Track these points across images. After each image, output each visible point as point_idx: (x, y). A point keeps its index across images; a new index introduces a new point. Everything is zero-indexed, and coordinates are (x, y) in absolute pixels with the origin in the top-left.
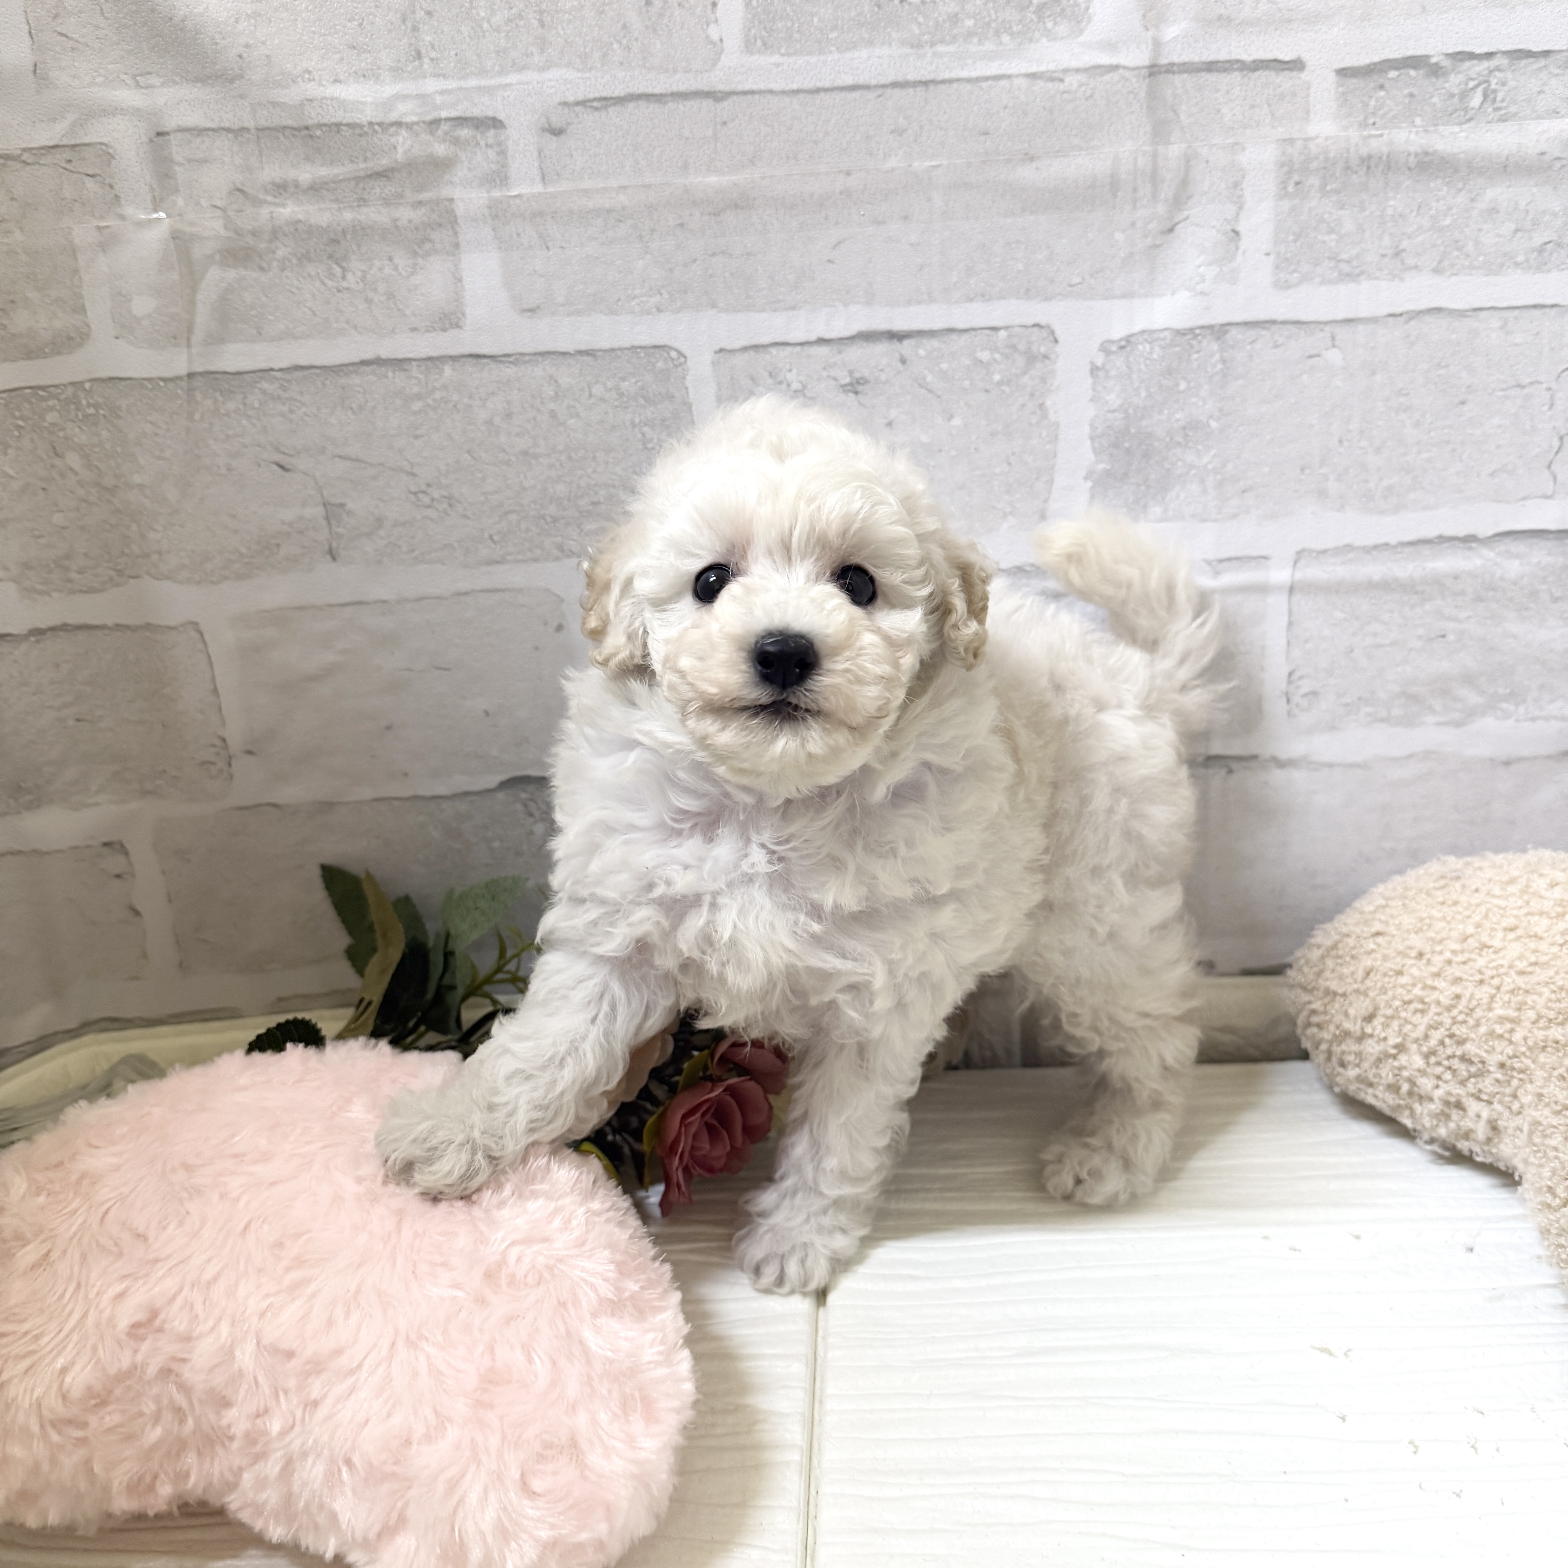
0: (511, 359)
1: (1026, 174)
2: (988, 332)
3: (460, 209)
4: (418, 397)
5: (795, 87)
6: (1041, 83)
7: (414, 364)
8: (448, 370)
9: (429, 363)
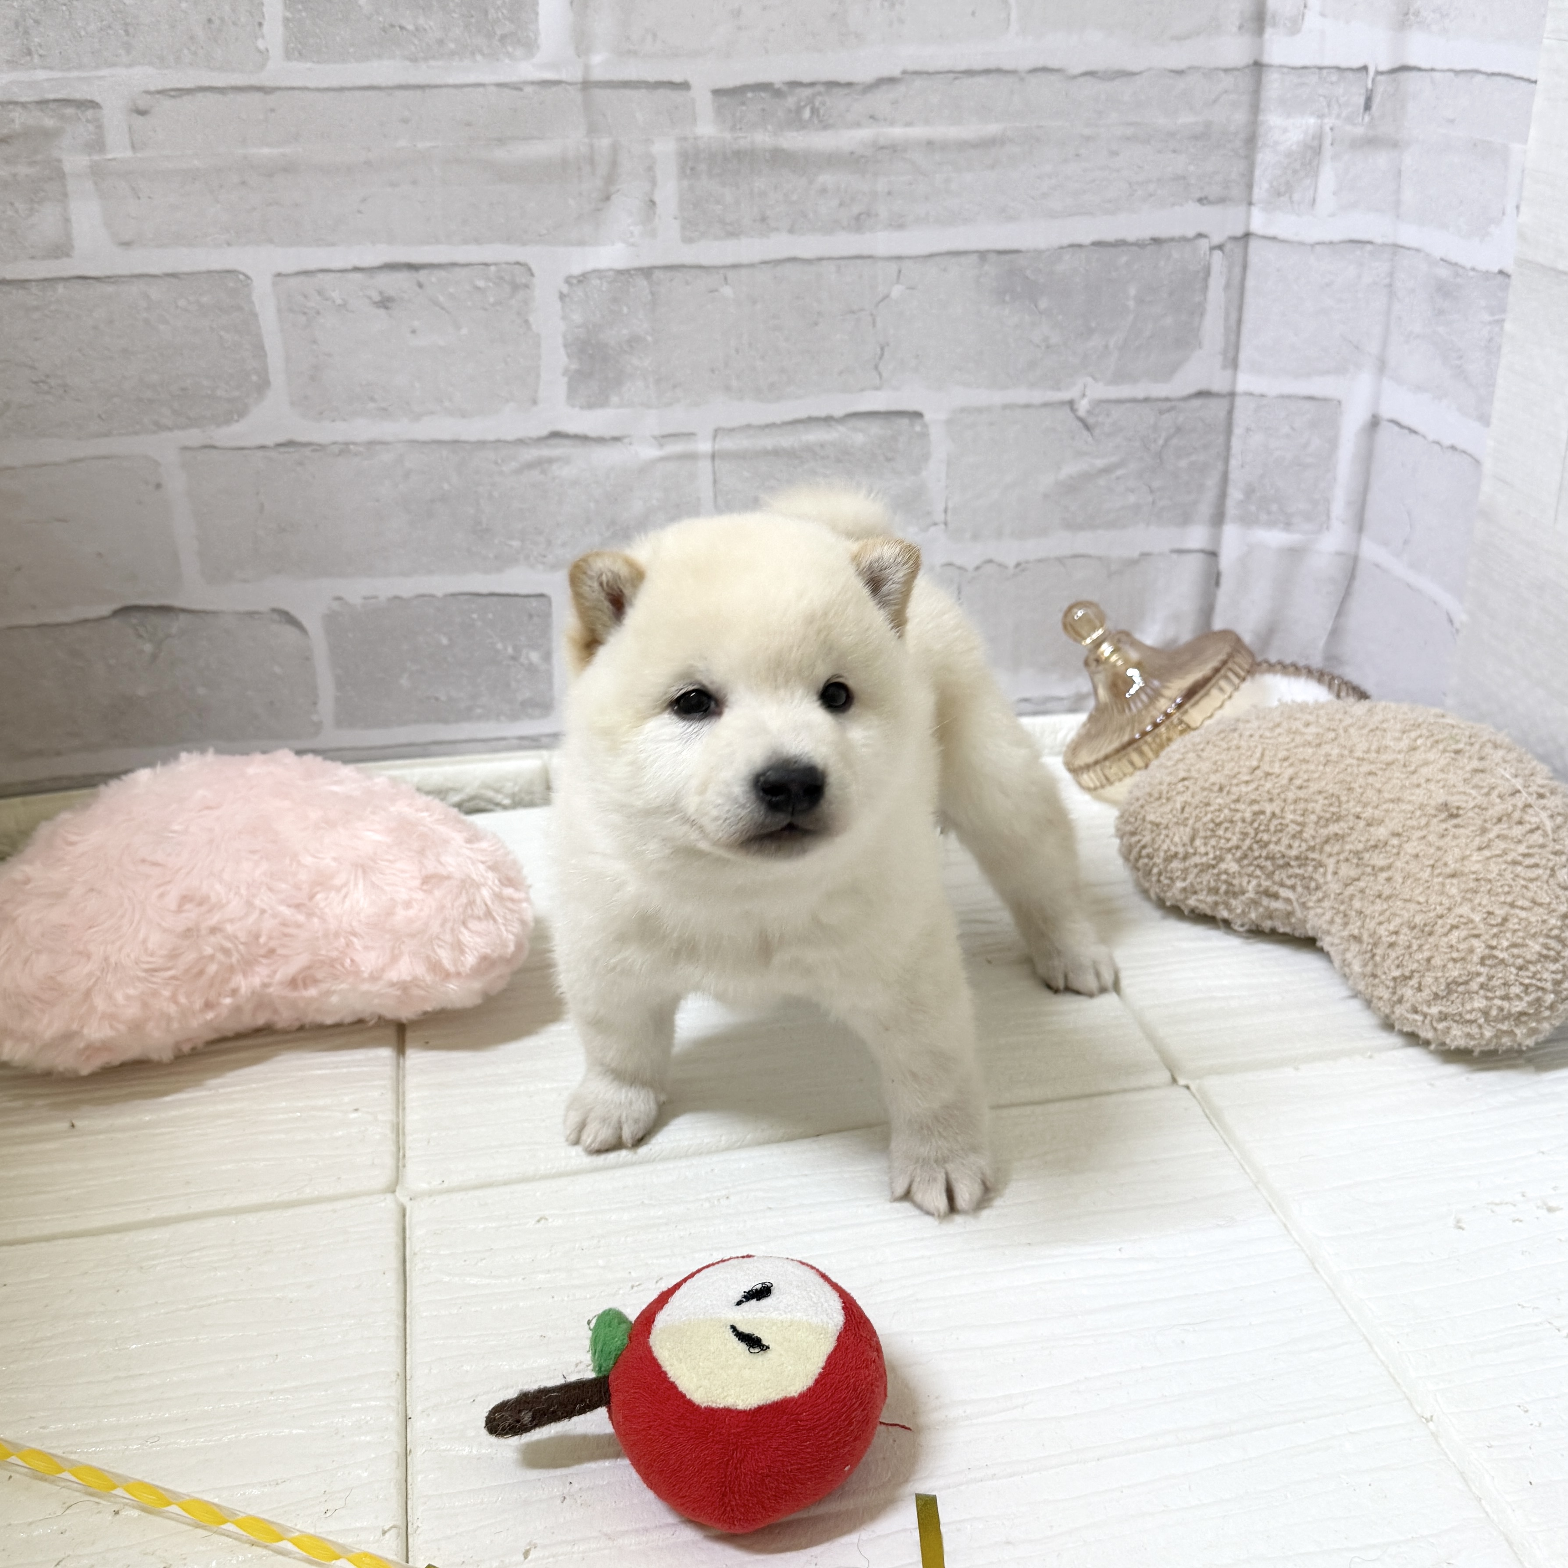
0: (112, 280)
1: (500, 154)
2: (481, 267)
3: (67, 167)
4: (37, 308)
5: (325, 85)
6: (507, 92)
7: (34, 283)
8: (61, 289)
9: (46, 284)
